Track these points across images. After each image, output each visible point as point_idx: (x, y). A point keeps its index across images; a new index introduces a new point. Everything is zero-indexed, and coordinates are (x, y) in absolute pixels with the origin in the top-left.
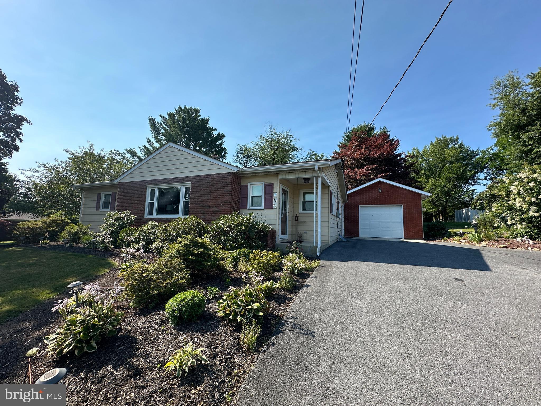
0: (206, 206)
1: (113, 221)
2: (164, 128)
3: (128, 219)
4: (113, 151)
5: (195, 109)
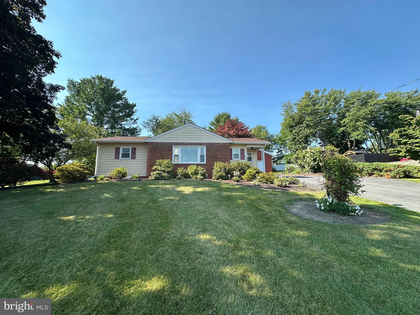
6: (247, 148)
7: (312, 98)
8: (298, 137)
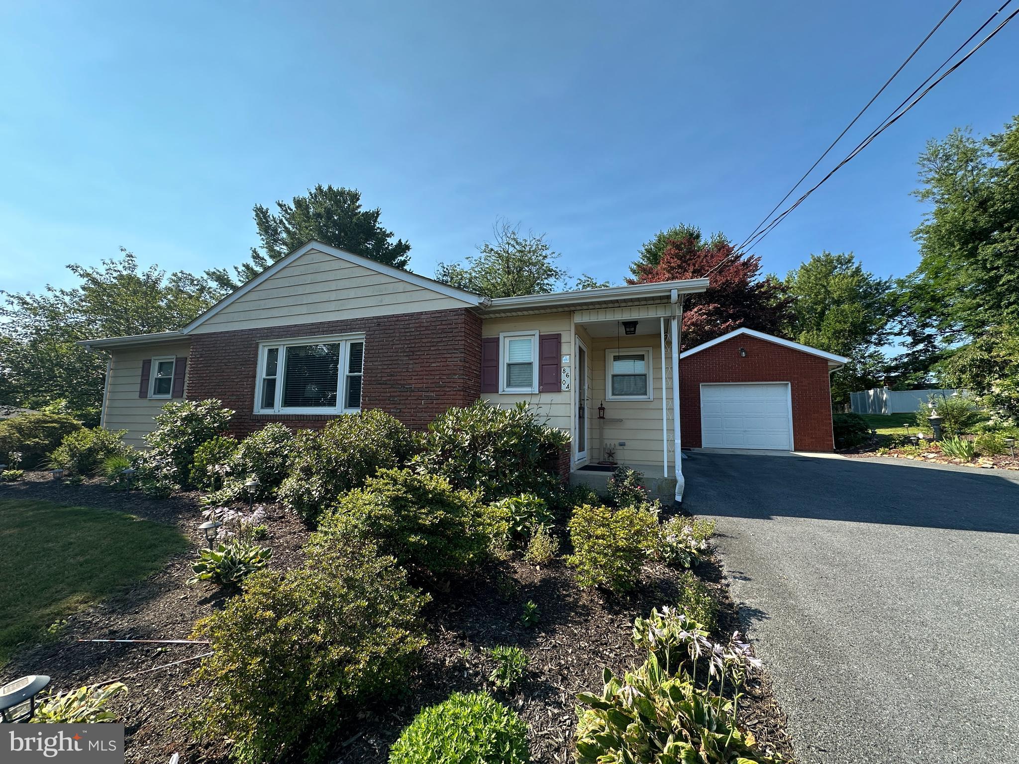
0: (403, 385)
1: (179, 423)
2: (287, 230)
3: (215, 418)
4: (180, 275)
5: (349, 193)
6: (579, 326)
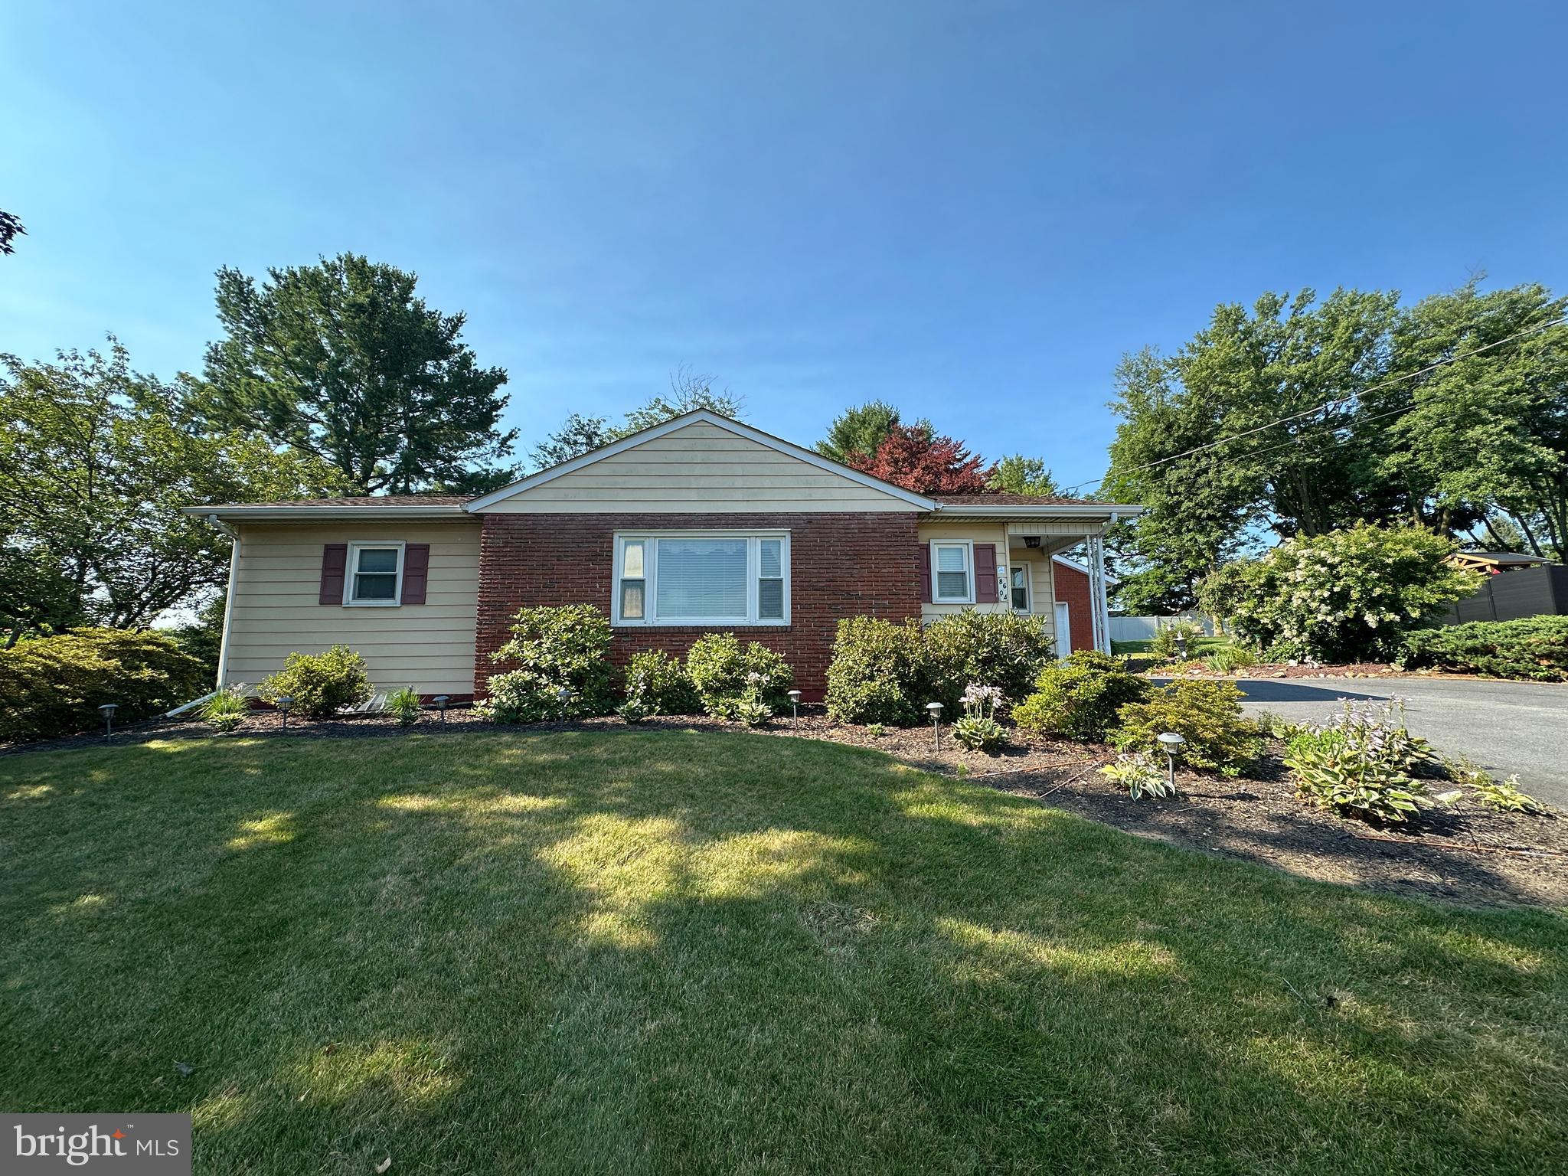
6: (1011, 537)
7: (1248, 333)
8: (1191, 500)
